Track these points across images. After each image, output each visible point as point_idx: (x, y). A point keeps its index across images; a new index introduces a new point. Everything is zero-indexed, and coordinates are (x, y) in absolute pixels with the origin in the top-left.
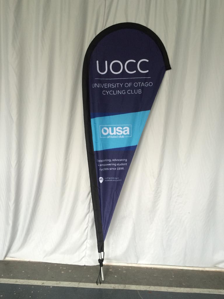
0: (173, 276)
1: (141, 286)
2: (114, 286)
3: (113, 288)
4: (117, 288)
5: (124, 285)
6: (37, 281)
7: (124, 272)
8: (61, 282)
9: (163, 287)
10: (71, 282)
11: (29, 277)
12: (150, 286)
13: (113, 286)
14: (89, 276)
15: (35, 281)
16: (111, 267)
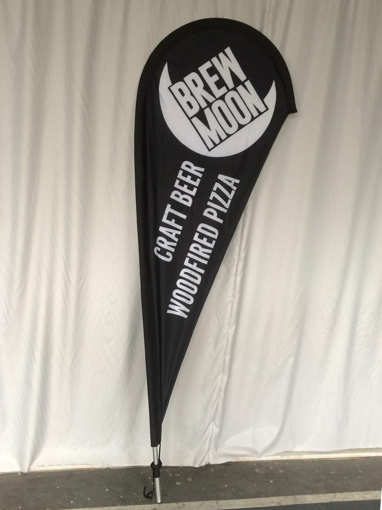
0: (361, 472)
1: (321, 495)
2: (278, 501)
3: (277, 505)
4: (284, 504)
5: (293, 497)
6: (142, 506)
7: (281, 471)
8: (185, 503)
9: (354, 493)
10: (202, 502)
11: (124, 500)
12: (334, 494)
13: (275, 502)
14: (226, 486)
15: (137, 506)
16: (255, 464)
